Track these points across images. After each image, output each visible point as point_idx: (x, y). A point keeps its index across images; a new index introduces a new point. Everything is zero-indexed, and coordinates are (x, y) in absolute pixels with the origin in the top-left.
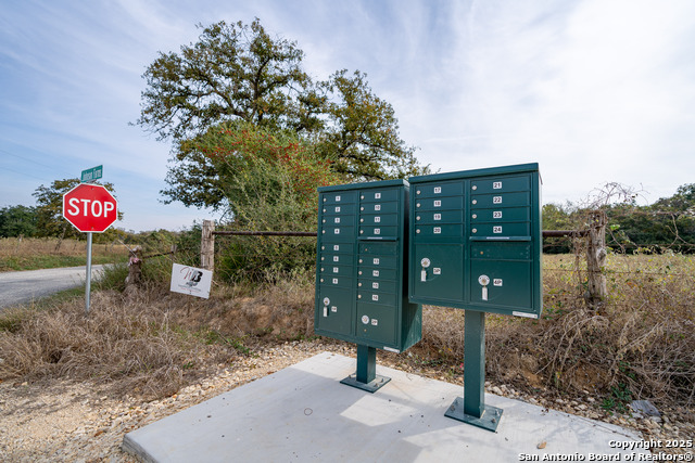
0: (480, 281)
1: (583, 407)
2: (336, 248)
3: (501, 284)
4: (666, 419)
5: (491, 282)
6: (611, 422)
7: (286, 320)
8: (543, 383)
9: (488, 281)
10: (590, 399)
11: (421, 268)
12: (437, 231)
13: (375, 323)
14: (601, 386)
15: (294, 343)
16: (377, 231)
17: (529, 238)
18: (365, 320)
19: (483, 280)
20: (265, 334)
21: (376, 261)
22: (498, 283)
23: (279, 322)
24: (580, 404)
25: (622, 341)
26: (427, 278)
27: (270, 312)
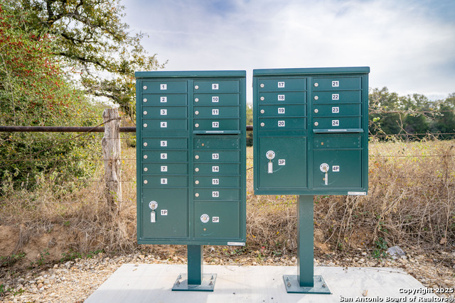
0: (321, 169)
1: (362, 260)
2: (164, 144)
3: (338, 170)
4: (409, 256)
5: (331, 169)
6: (383, 266)
7: (46, 239)
8: (331, 249)
9: (328, 168)
10: (365, 253)
11: (268, 161)
12: (282, 124)
13: (216, 220)
14: (368, 242)
15: (68, 264)
16: (215, 124)
17: (362, 130)
18: (205, 218)
19: (324, 167)
20: (15, 261)
21: (215, 156)
22: (336, 169)
23: (35, 242)
24: (360, 259)
25: (384, 207)
26: (273, 170)
27: (16, 232)
